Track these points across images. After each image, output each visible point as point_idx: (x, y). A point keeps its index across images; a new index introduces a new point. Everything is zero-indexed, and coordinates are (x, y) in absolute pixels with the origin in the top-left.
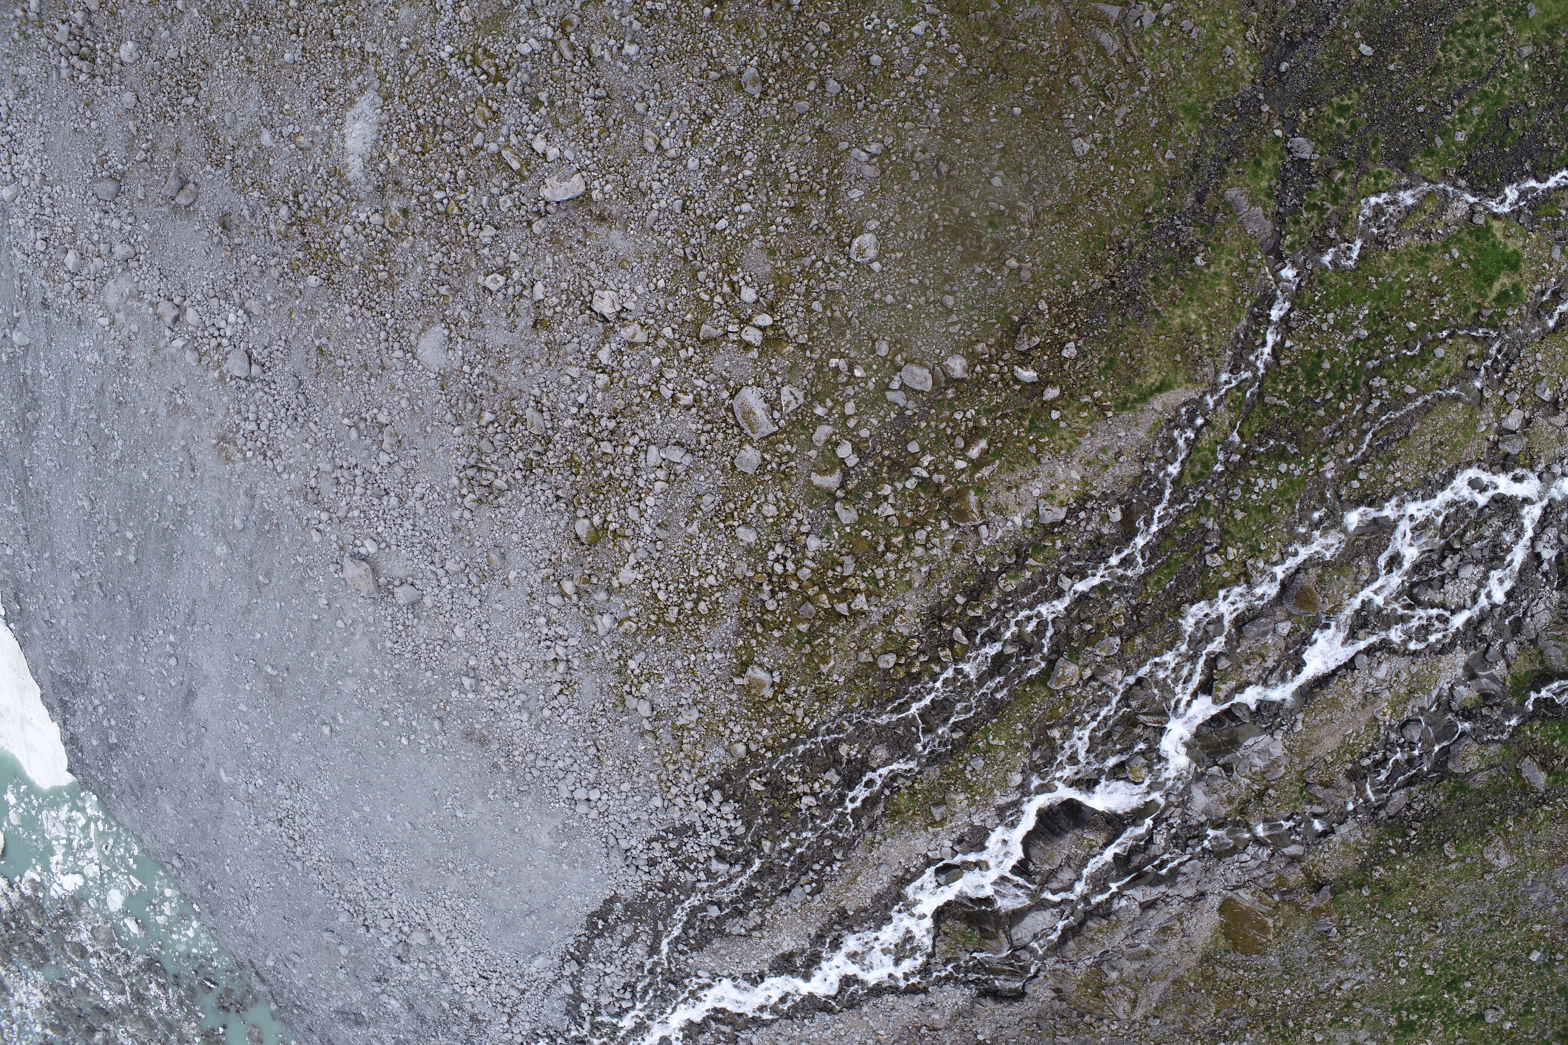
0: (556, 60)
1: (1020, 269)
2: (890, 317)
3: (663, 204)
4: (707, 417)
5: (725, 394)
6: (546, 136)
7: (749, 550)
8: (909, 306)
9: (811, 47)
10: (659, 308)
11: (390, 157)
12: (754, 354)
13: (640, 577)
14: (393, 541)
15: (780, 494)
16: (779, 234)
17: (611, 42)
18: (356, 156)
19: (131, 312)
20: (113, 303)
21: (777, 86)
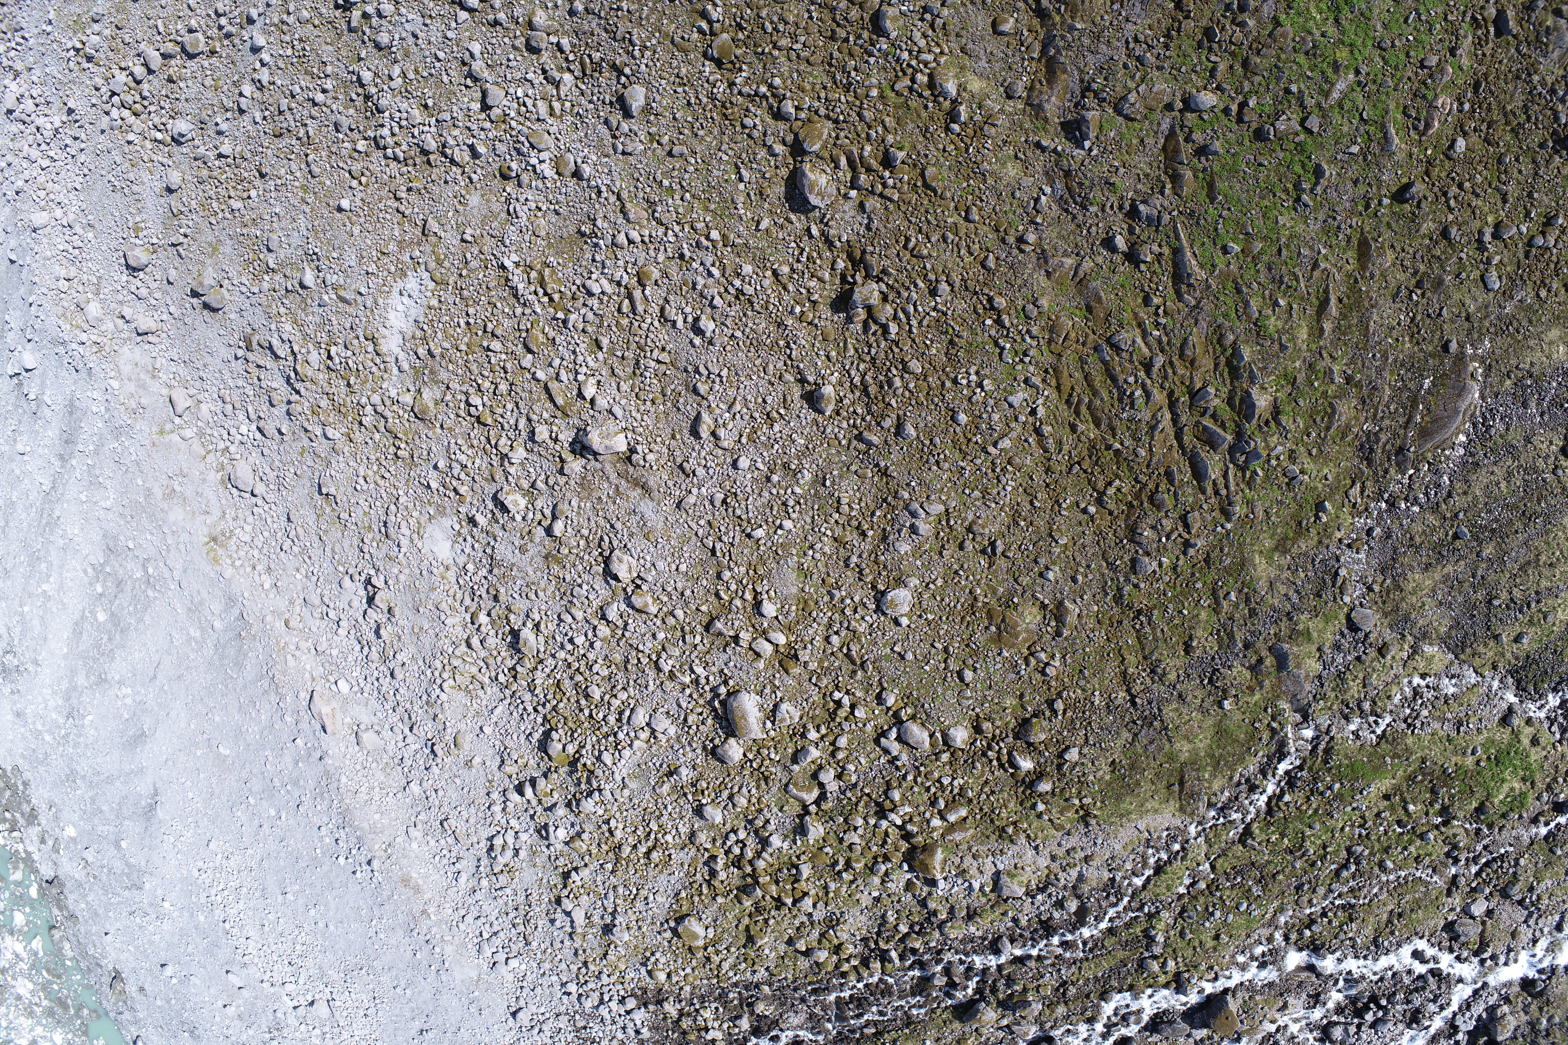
0: (625, 309)
1: (1047, 664)
2: (904, 672)
3: (704, 491)
4: (700, 701)
5: (723, 690)
6: (599, 382)
7: (712, 826)
8: (927, 668)
9: (897, 383)
10: (676, 589)
11: (433, 344)
12: (761, 665)
13: (601, 812)
14: (367, 689)
15: (754, 791)
16: (814, 559)
17: (688, 310)
18: (394, 331)
19: (143, 386)
20: (126, 369)
21: (851, 410)
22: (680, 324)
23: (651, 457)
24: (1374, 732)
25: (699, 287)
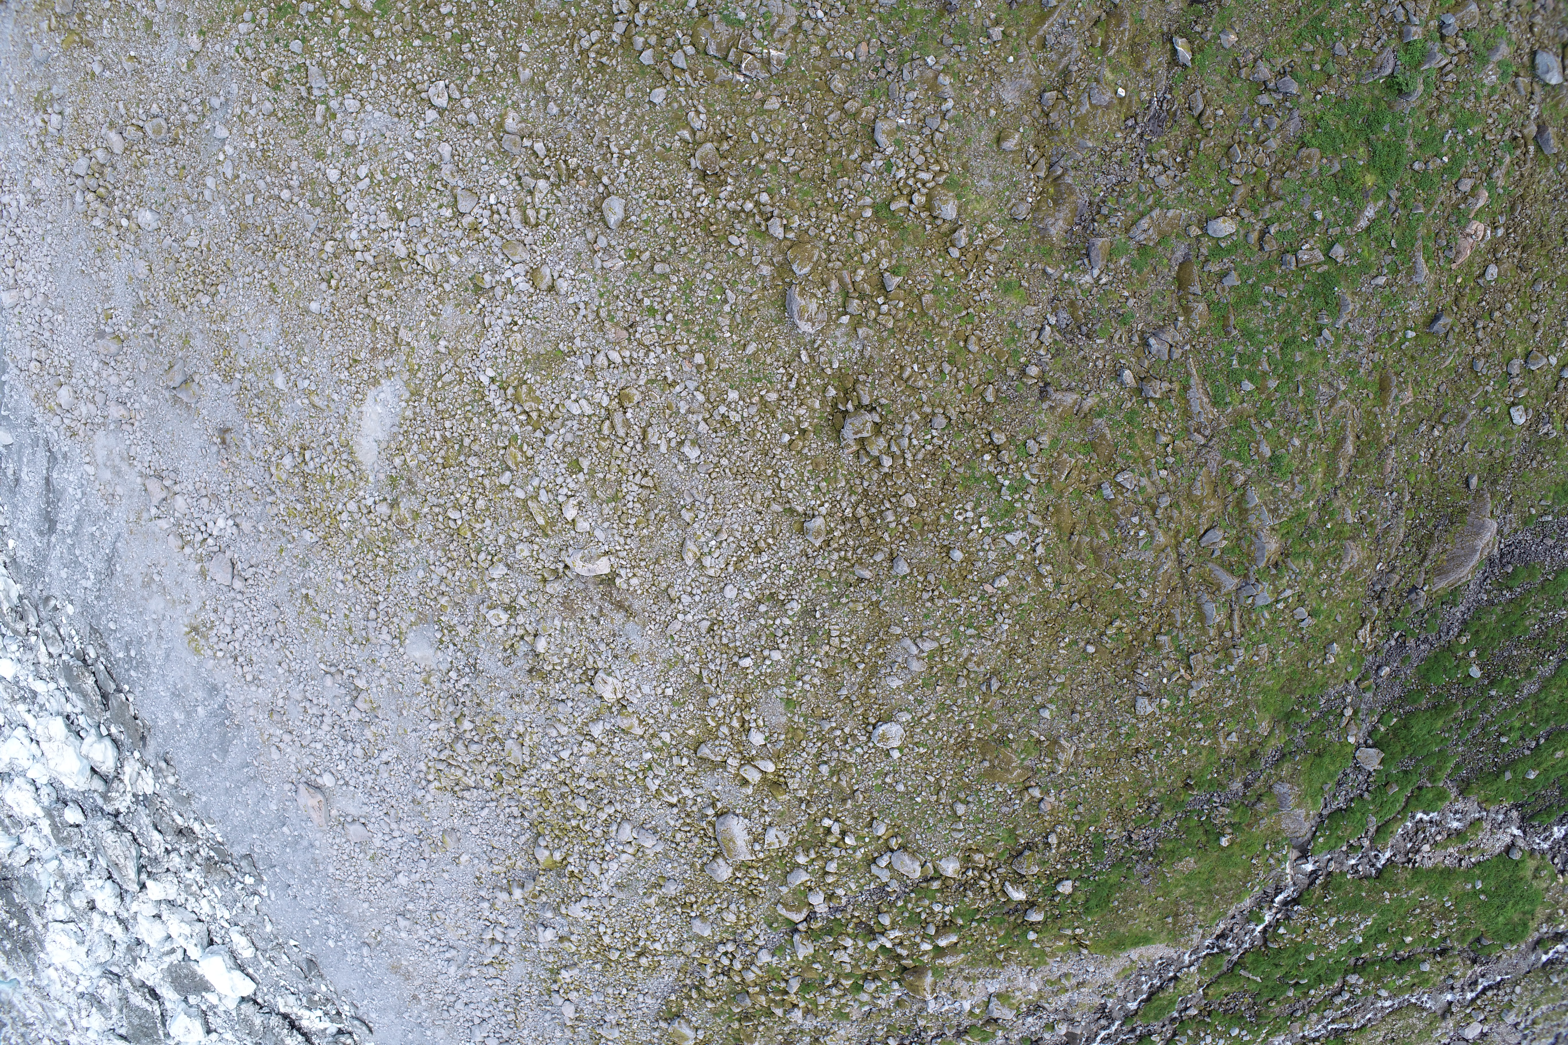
0: (606, 430)
1: (1041, 800)
2: (895, 803)
3: (689, 618)
4: (688, 821)
5: (710, 812)
6: (580, 503)
7: (700, 938)
8: (919, 800)
9: (890, 517)
10: (661, 712)
11: (408, 456)
12: (750, 791)
13: (589, 918)
14: (352, 783)
15: (742, 908)
16: (803, 690)
17: (672, 434)
18: (371, 439)
19: (118, 473)
20: (101, 455)
21: (842, 541)
22: (663, 448)
23: (634, 581)
24: (1373, 865)
25: (683, 411)
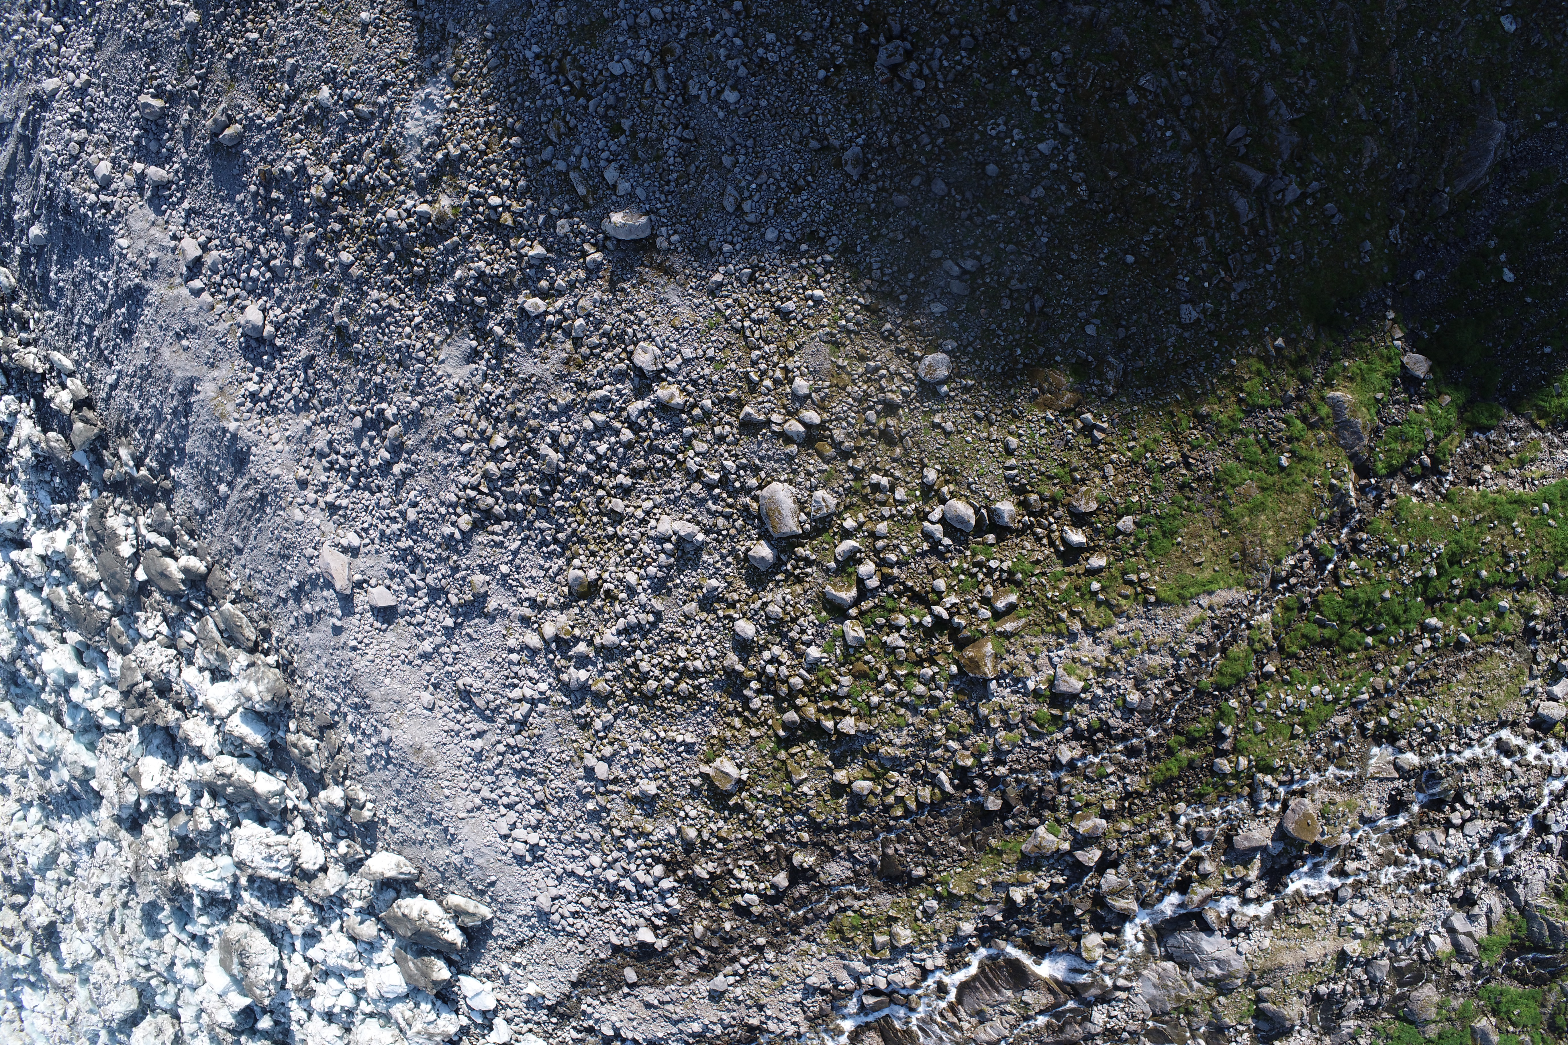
0: (647, 89)
1: (1094, 426)
2: (945, 445)
3: (730, 269)
4: (730, 501)
5: (754, 483)
6: (621, 166)
8: (968, 439)
9: (925, 139)
10: (703, 377)
11: (450, 147)
12: (794, 450)
13: (625, 643)
14: (377, 541)
15: (789, 597)
16: (847, 330)
17: (711, 83)
19: (152, 241)
20: (136, 226)
21: (880, 172)
22: (703, 99)
23: (675, 238)
24: (1437, 491)
25: (722, 58)
